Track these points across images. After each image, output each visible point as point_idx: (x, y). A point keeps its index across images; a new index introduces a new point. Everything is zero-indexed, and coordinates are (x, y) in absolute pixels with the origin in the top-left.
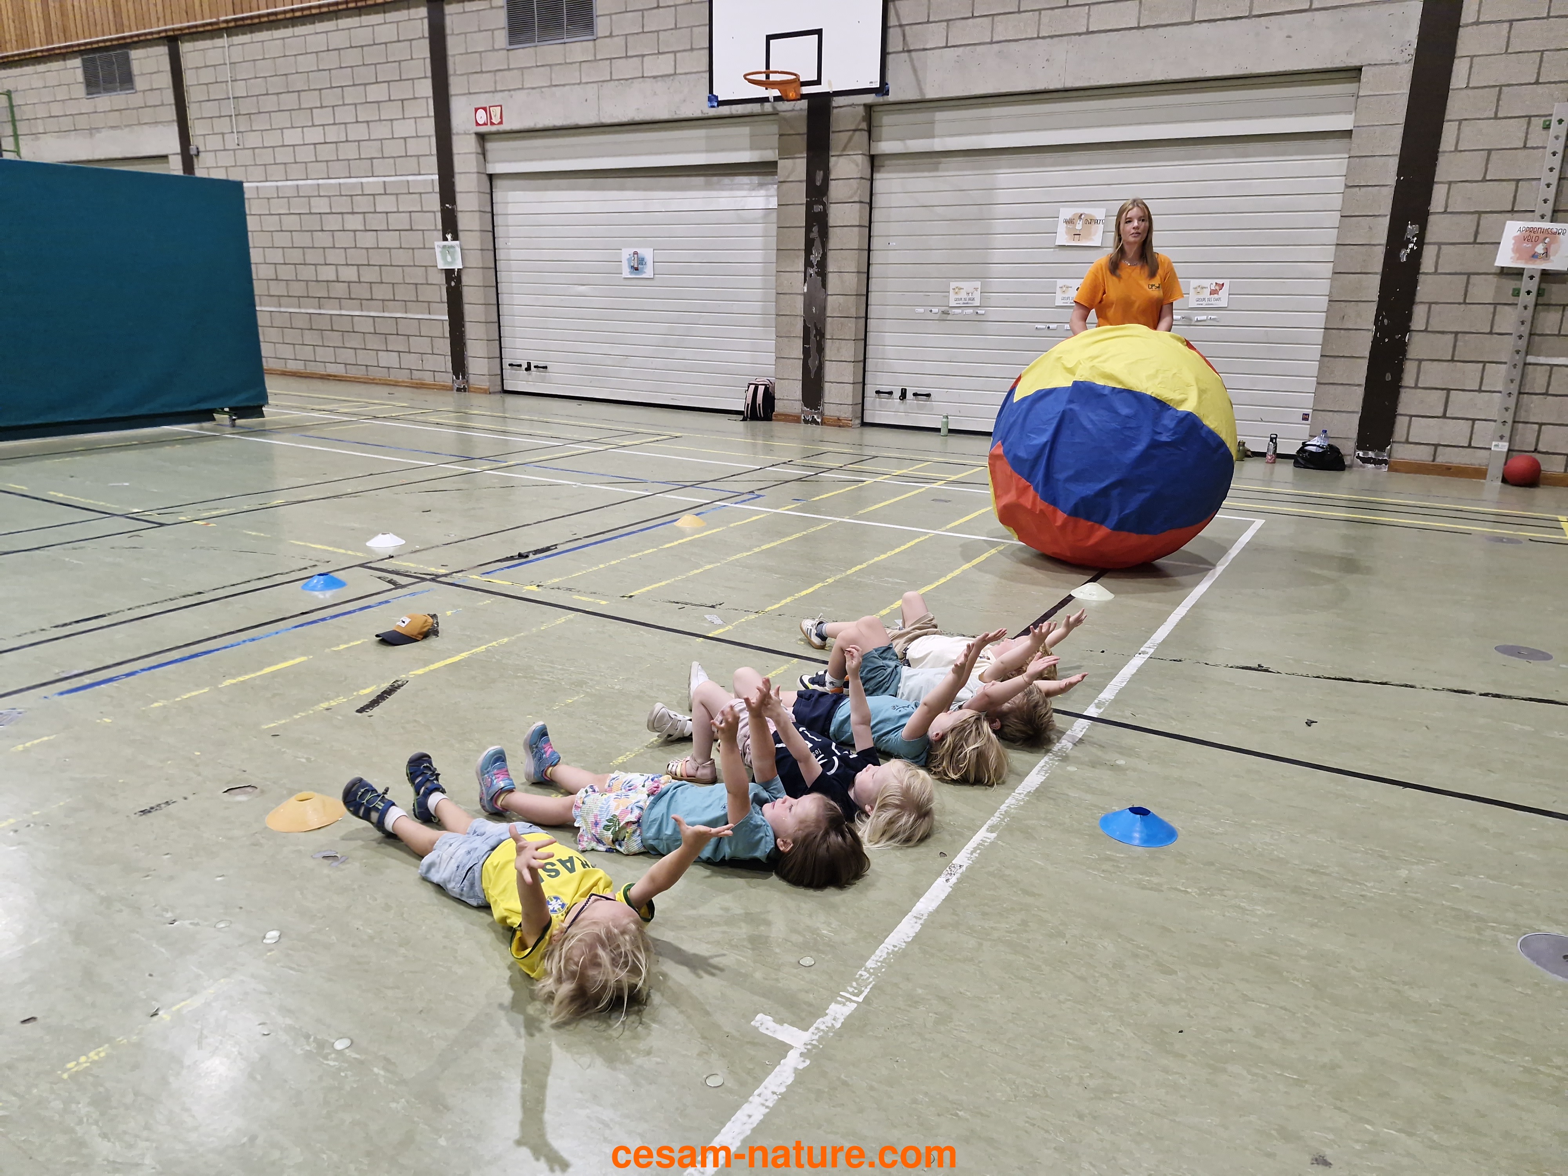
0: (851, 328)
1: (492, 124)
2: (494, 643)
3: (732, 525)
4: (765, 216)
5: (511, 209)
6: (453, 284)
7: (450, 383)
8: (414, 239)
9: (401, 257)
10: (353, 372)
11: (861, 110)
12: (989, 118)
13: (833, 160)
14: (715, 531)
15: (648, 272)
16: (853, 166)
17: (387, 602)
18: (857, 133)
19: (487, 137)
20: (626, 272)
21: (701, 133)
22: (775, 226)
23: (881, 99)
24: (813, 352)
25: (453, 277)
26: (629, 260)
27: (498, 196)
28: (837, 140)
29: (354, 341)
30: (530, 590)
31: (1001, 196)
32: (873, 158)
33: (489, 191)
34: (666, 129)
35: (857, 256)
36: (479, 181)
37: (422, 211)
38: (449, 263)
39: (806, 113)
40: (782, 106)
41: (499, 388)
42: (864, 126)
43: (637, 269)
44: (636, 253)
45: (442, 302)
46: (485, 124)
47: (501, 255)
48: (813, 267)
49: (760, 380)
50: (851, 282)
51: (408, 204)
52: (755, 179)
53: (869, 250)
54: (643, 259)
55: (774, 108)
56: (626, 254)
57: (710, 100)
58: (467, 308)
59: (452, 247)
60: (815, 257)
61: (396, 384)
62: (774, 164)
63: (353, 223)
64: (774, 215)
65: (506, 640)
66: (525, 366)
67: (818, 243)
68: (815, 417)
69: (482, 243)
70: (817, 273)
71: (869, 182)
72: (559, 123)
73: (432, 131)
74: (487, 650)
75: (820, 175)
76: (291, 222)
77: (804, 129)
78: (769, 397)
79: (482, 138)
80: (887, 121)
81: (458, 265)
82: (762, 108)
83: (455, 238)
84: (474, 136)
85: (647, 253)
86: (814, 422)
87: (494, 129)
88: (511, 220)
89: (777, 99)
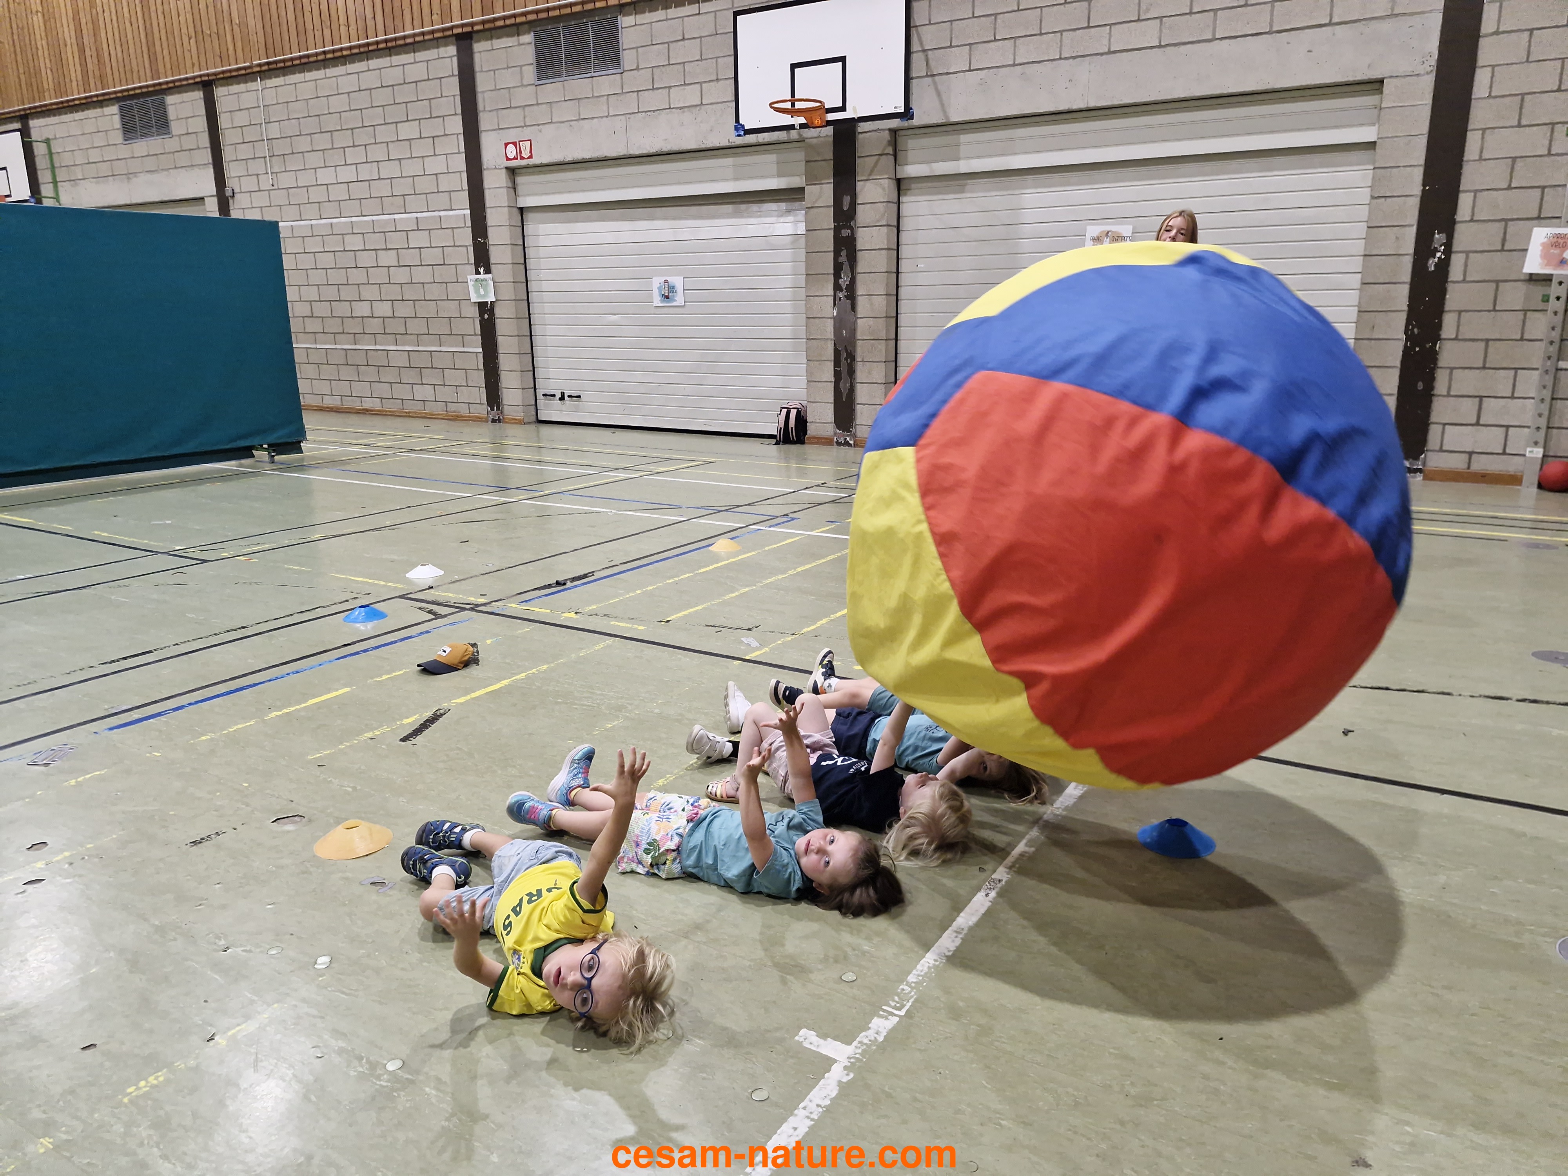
0: (881, 350)
1: (522, 158)
2: (534, 670)
3: (767, 548)
4: (793, 242)
5: (543, 241)
6: (486, 316)
7: (484, 414)
8: (446, 274)
9: (435, 292)
10: (389, 406)
11: (886, 135)
12: (1013, 140)
13: (859, 185)
14: (750, 554)
15: (679, 300)
16: (880, 190)
17: (428, 632)
18: (883, 157)
19: (517, 171)
20: (657, 301)
21: (729, 161)
22: (804, 250)
23: (906, 124)
24: (844, 375)
25: (486, 310)
26: (659, 288)
27: (529, 229)
28: (863, 165)
29: (389, 375)
30: (569, 617)
31: (1028, 216)
32: (899, 182)
33: (520, 224)
34: (692, 159)
35: (885, 278)
36: (510, 214)
37: (454, 246)
38: (484, 296)
39: (831, 139)
40: (808, 133)
41: (534, 419)
42: (890, 150)
43: (667, 297)
44: (666, 282)
45: (475, 335)
46: (515, 158)
47: (532, 286)
48: (841, 290)
49: (792, 404)
50: (880, 304)
51: (441, 238)
52: (783, 206)
53: (898, 273)
54: (673, 288)
55: (800, 135)
56: (657, 282)
57: (736, 129)
58: (500, 340)
59: (484, 280)
60: (844, 281)
61: (431, 417)
62: (802, 190)
63: (387, 258)
64: (803, 241)
65: (545, 667)
66: (559, 396)
67: (846, 267)
68: (848, 439)
69: (514, 275)
70: (847, 297)
71: (896, 206)
72: (587, 155)
73: (463, 167)
74: (527, 677)
75: (847, 200)
76: (326, 260)
77: (830, 156)
78: (802, 421)
79: (512, 172)
80: (913, 145)
81: (491, 298)
82: (788, 136)
83: (488, 271)
84: (504, 170)
85: (678, 282)
86: (847, 444)
87: (524, 163)
88: (542, 252)
89: (802, 126)
